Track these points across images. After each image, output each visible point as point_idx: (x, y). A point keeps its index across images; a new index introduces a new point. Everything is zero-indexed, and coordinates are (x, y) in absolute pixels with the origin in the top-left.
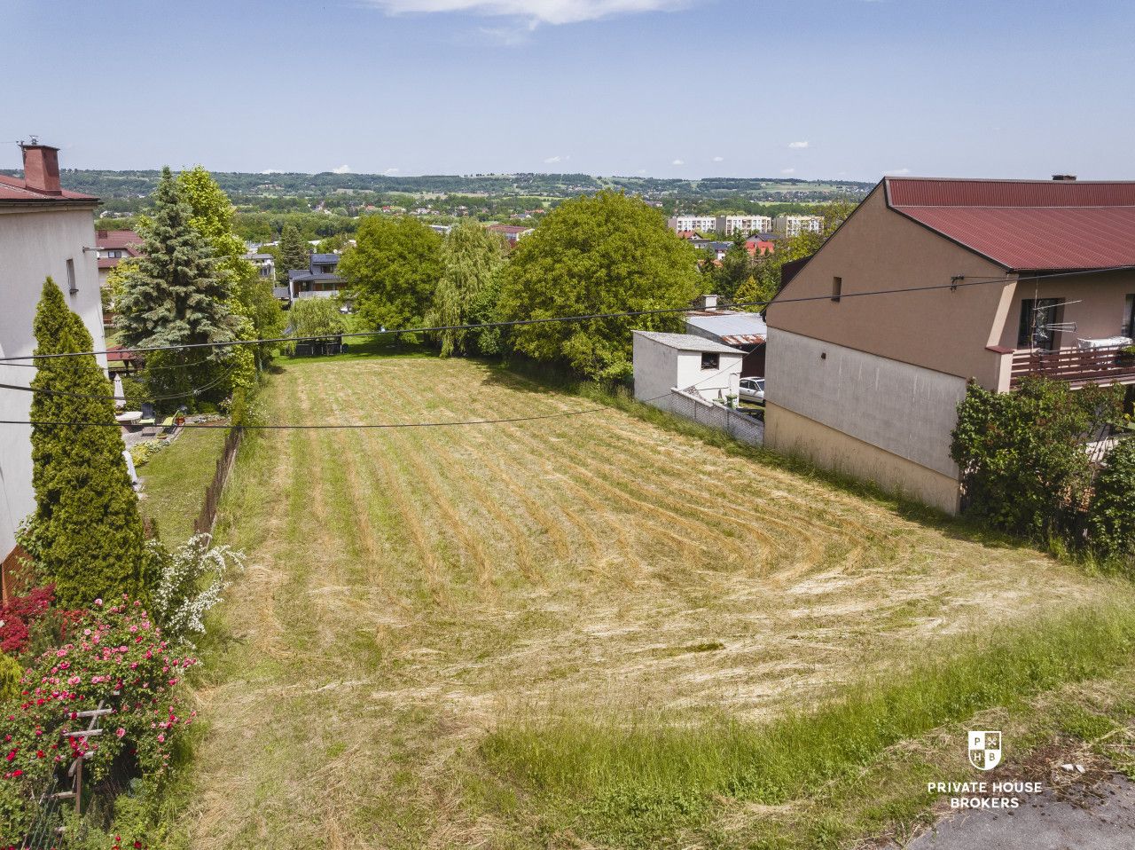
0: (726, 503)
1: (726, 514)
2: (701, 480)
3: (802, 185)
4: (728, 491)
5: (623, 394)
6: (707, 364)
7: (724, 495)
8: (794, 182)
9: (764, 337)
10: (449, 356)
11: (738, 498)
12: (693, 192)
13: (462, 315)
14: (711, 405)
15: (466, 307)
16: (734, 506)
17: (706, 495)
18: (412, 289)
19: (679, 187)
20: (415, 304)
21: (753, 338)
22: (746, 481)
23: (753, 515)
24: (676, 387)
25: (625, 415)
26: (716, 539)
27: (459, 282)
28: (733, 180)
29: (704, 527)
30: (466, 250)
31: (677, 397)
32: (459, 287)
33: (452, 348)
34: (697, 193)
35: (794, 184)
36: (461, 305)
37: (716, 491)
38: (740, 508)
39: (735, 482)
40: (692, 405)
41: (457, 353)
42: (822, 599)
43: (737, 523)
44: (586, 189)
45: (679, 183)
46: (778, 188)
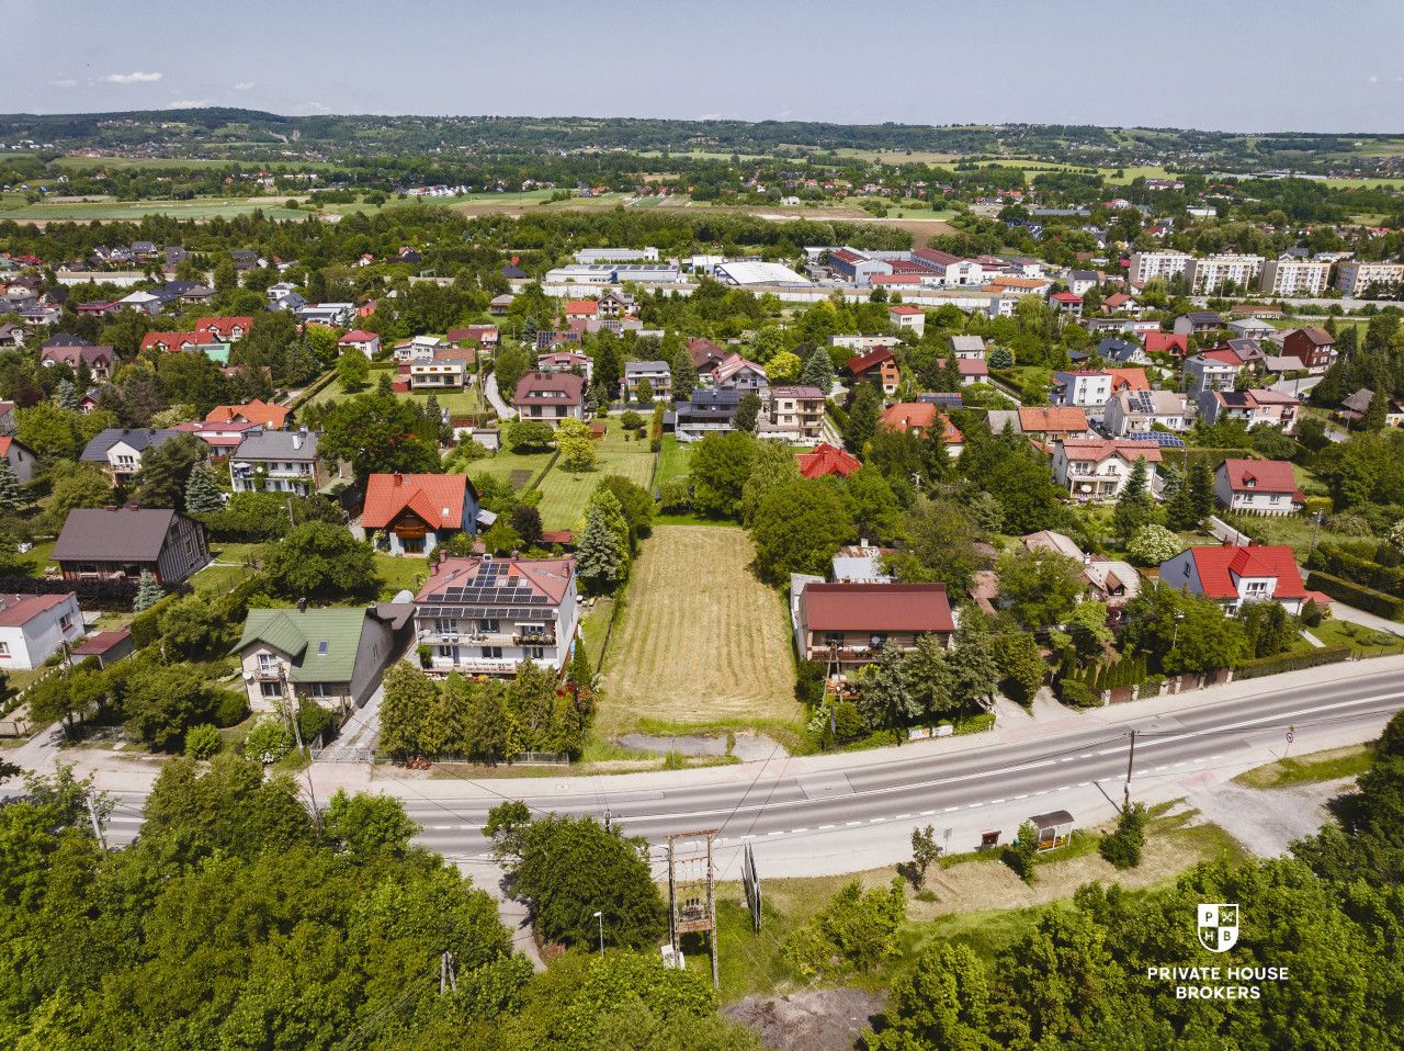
19: (1229, 145)
44: (1094, 148)
45: (1229, 141)
46: (1380, 150)
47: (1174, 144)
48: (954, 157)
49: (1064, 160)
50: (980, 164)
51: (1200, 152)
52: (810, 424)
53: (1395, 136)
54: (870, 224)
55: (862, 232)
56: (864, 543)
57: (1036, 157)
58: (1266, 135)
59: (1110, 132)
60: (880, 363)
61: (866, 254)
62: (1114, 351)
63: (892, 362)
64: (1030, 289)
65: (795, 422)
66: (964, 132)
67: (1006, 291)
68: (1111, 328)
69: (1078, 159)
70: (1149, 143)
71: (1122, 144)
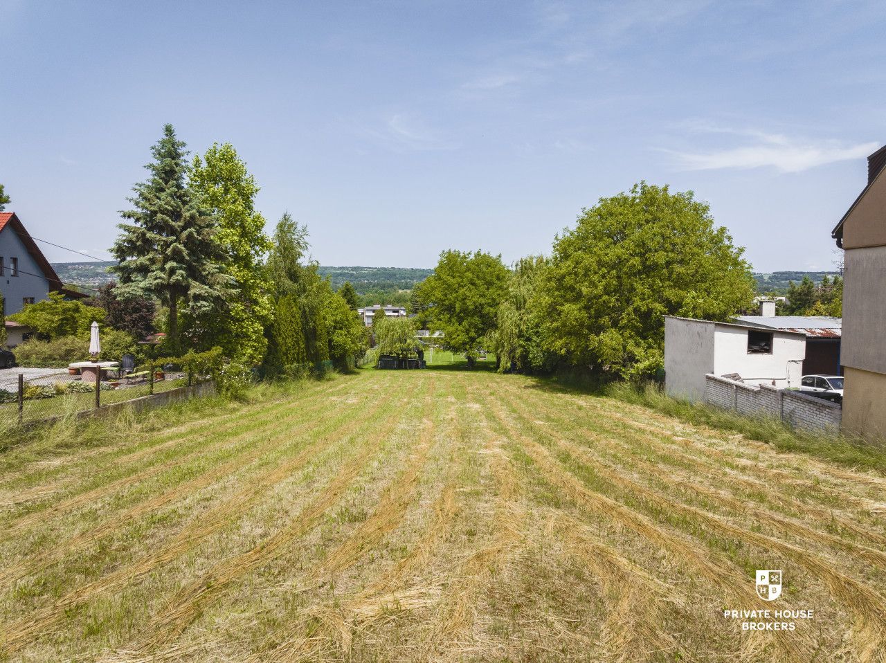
0: (763, 509)
1: (759, 529)
2: (725, 474)
4: (772, 492)
5: (651, 389)
6: (756, 348)
7: (761, 497)
9: (838, 333)
10: (506, 372)
11: (790, 504)
12: (765, 283)
13: (520, 335)
14: (757, 389)
15: (523, 327)
16: (780, 517)
17: (725, 494)
18: (478, 310)
20: (481, 326)
21: (822, 332)
22: (809, 483)
23: (822, 538)
24: (713, 373)
25: (649, 411)
26: (721, 579)
27: (519, 304)
28: (801, 273)
29: (701, 550)
30: (528, 277)
31: (712, 384)
32: (518, 309)
33: (509, 365)
34: (769, 283)
36: (519, 326)
37: (748, 491)
38: (795, 521)
39: (788, 481)
40: (731, 392)
41: (512, 370)
43: (783, 549)
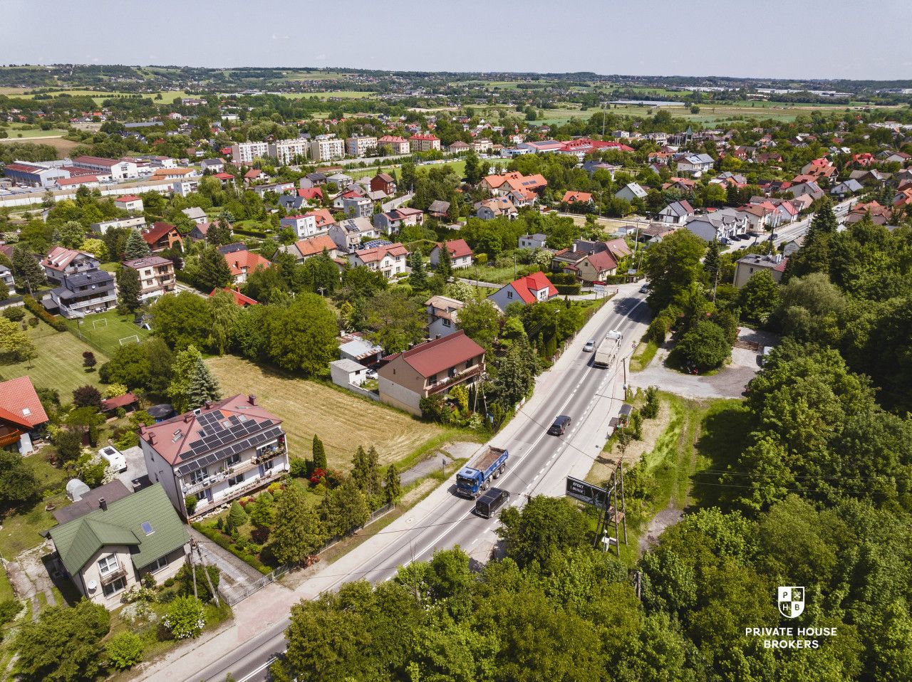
3: (315, 74)
5: (329, 382)
6: (357, 373)
8: (308, 70)
19: (214, 76)
24: (350, 382)
28: (259, 69)
35: (308, 73)
42: (403, 442)
44: (128, 81)
45: (213, 73)
46: (297, 77)
47: (180, 76)
48: (26, 90)
49: (113, 89)
50: (53, 94)
51: (199, 80)
52: (166, 282)
53: (300, 69)
54: (16, 143)
55: (12, 150)
56: (343, 333)
57: (91, 88)
58: (233, 69)
59: (135, 69)
60: (167, 234)
61: (44, 164)
62: (290, 202)
63: (175, 232)
64: (184, 175)
65: (155, 283)
66: (22, 71)
67: (167, 178)
68: (269, 190)
69: (123, 88)
70: (163, 75)
71: (146, 77)
